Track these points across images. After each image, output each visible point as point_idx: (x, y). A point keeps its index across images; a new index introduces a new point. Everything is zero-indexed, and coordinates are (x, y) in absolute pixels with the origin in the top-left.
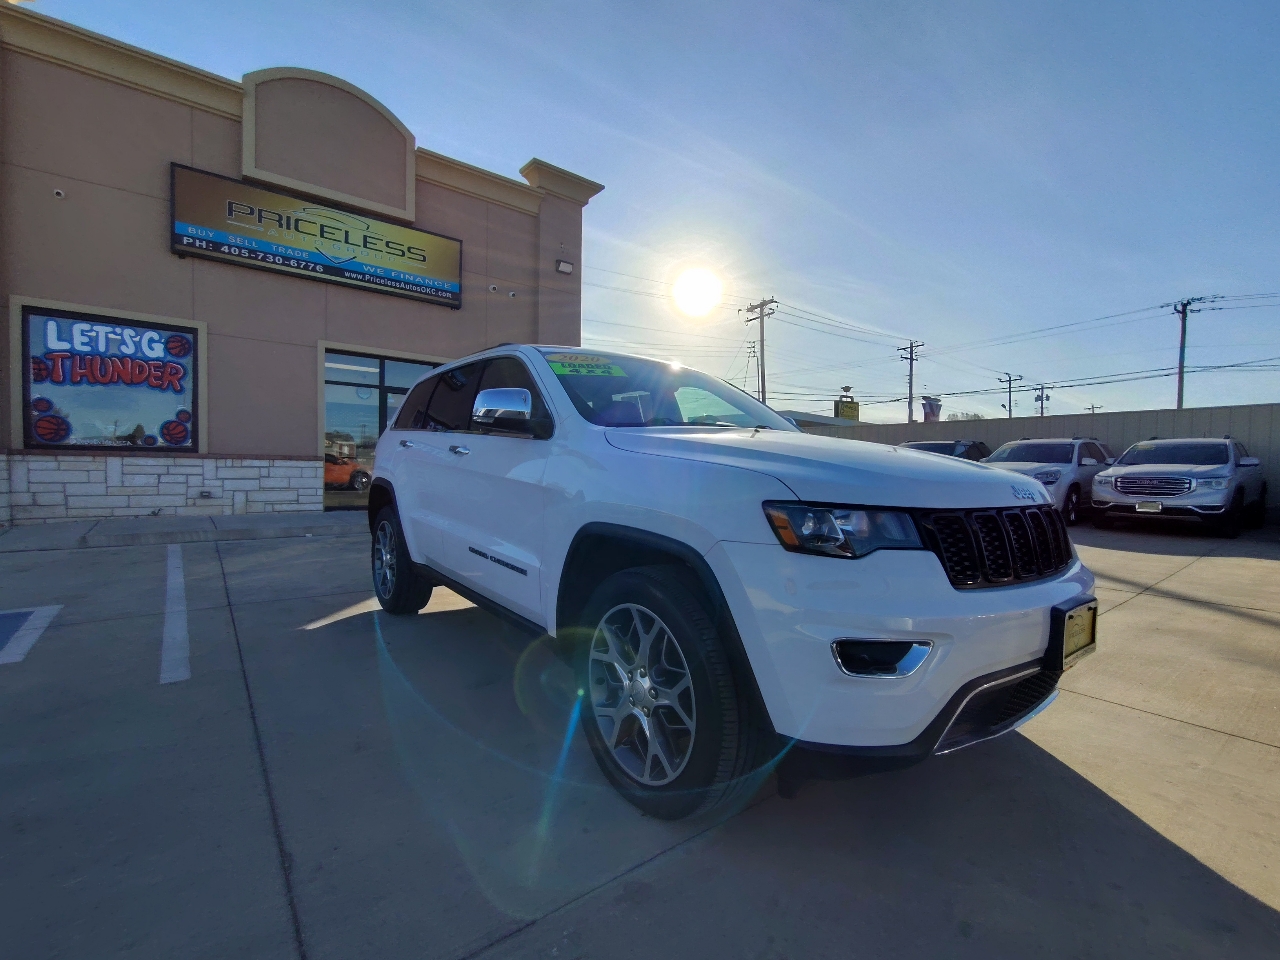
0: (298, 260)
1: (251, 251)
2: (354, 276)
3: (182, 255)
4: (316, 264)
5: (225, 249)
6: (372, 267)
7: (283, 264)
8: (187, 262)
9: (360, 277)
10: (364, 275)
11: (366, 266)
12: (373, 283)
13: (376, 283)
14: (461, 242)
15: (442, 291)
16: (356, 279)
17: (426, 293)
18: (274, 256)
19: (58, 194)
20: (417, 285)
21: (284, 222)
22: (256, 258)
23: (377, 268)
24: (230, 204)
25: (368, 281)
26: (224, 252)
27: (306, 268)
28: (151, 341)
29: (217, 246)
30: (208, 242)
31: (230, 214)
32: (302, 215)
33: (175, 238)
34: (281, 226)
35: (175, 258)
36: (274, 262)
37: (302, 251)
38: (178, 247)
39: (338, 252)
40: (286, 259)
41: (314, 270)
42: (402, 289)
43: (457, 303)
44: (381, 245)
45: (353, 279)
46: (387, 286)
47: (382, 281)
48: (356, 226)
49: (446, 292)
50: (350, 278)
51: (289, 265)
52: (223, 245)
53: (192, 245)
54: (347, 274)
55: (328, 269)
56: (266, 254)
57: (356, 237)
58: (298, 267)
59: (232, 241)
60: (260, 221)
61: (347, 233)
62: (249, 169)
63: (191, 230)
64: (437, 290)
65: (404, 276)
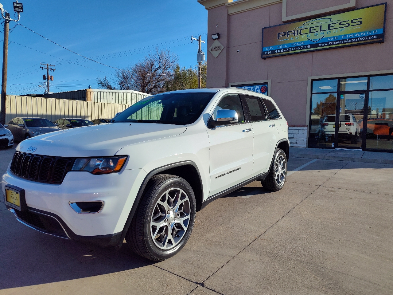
0: (300, 46)
1: (285, 49)
2: (323, 45)
3: (265, 58)
4: (307, 45)
5: (276, 52)
6: (332, 37)
7: (295, 50)
8: (267, 59)
9: (326, 44)
10: (328, 43)
11: (329, 38)
12: (332, 45)
13: (334, 45)
14: (386, 4)
15: (371, 36)
16: (325, 46)
17: (361, 41)
18: (292, 48)
19: (238, 51)
20: (355, 38)
21: (296, 33)
22: (286, 51)
23: (334, 37)
24: (279, 34)
25: (330, 45)
26: (276, 53)
27: (303, 48)
28: (257, 89)
29: (273, 51)
30: (271, 51)
31: (278, 38)
32: (302, 27)
33: (263, 53)
34: (295, 35)
35: (264, 60)
36: (292, 50)
37: (302, 42)
38: (263, 56)
39: (316, 37)
40: (296, 47)
41: (307, 48)
42: (348, 43)
43: (381, 39)
44: (337, 26)
45: (323, 46)
46: (340, 44)
49: (374, 36)
50: (322, 46)
51: (297, 50)
52: (276, 50)
53: (267, 54)
54: (320, 45)
55: (312, 46)
56: (289, 48)
57: (325, 27)
58: (301, 49)
59: (278, 47)
60: (287, 36)
61: (321, 26)
62: (285, 19)
63: (267, 49)
64: (368, 37)
65: (349, 36)
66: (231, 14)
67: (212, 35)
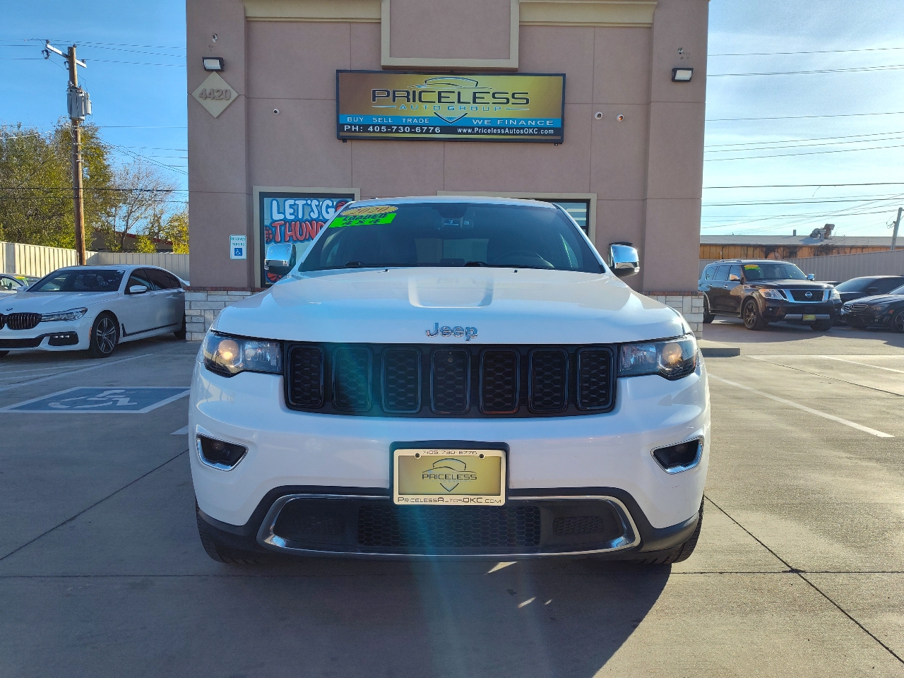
0: (421, 127)
1: (388, 126)
2: (465, 131)
3: (344, 140)
4: (435, 127)
5: (371, 129)
6: (480, 119)
7: (411, 132)
8: (349, 143)
9: (470, 131)
10: (473, 128)
11: (475, 119)
12: (481, 134)
13: (484, 134)
14: (564, 75)
15: (544, 129)
16: (467, 133)
17: (528, 134)
18: (404, 127)
19: (276, 112)
20: (520, 129)
21: (411, 97)
22: (391, 132)
23: (484, 119)
24: (374, 91)
25: (477, 133)
26: (370, 132)
27: (427, 132)
28: (328, 207)
29: (365, 128)
30: (360, 126)
31: (374, 100)
32: (423, 88)
33: (340, 127)
34: (408, 101)
35: (341, 142)
36: (404, 132)
37: (424, 118)
38: (342, 134)
39: (451, 113)
40: (413, 127)
41: (434, 132)
42: (507, 134)
43: (559, 138)
44: (488, 98)
45: (465, 134)
46: (493, 134)
47: (489, 131)
48: (466, 85)
49: (548, 129)
50: (462, 133)
51: (415, 132)
52: (369, 126)
53: (350, 130)
54: (460, 130)
55: (444, 130)
56: (398, 126)
57: (467, 96)
58: (421, 133)
59: (375, 121)
60: (394, 101)
61: (459, 93)
62: (387, 61)
63: (349, 120)
64: (539, 129)
65: (509, 122)
66: (254, 19)
67: (204, 58)
